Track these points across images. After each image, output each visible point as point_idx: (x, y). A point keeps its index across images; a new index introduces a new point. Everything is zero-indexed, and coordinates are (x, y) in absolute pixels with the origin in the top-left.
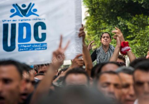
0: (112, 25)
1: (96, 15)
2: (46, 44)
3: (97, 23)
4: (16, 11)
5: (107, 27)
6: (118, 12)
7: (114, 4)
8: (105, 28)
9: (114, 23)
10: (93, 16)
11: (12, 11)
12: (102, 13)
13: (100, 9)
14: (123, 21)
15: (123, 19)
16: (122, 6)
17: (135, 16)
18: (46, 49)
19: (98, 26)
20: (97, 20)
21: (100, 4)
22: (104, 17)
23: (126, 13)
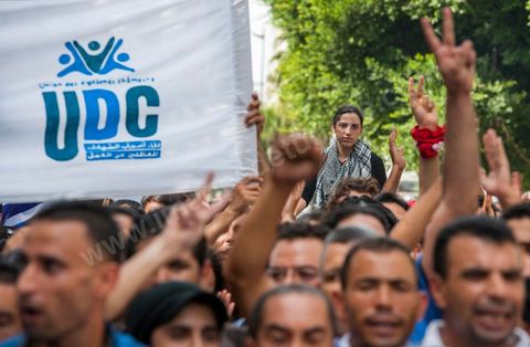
0: (350, 79)
1: (307, 51)
2: (158, 142)
3: (308, 72)
4: (72, 60)
5: (336, 85)
6: (369, 45)
7: (359, 22)
8: (331, 88)
9: (355, 76)
10: (298, 53)
11: (64, 59)
12: (325, 46)
13: (318, 35)
14: (382, 70)
15: (380, 65)
16: (380, 27)
17: (413, 59)
18: (158, 156)
19: (310, 80)
20: (310, 64)
21: (320, 20)
22: (328, 59)
23: (391, 48)
